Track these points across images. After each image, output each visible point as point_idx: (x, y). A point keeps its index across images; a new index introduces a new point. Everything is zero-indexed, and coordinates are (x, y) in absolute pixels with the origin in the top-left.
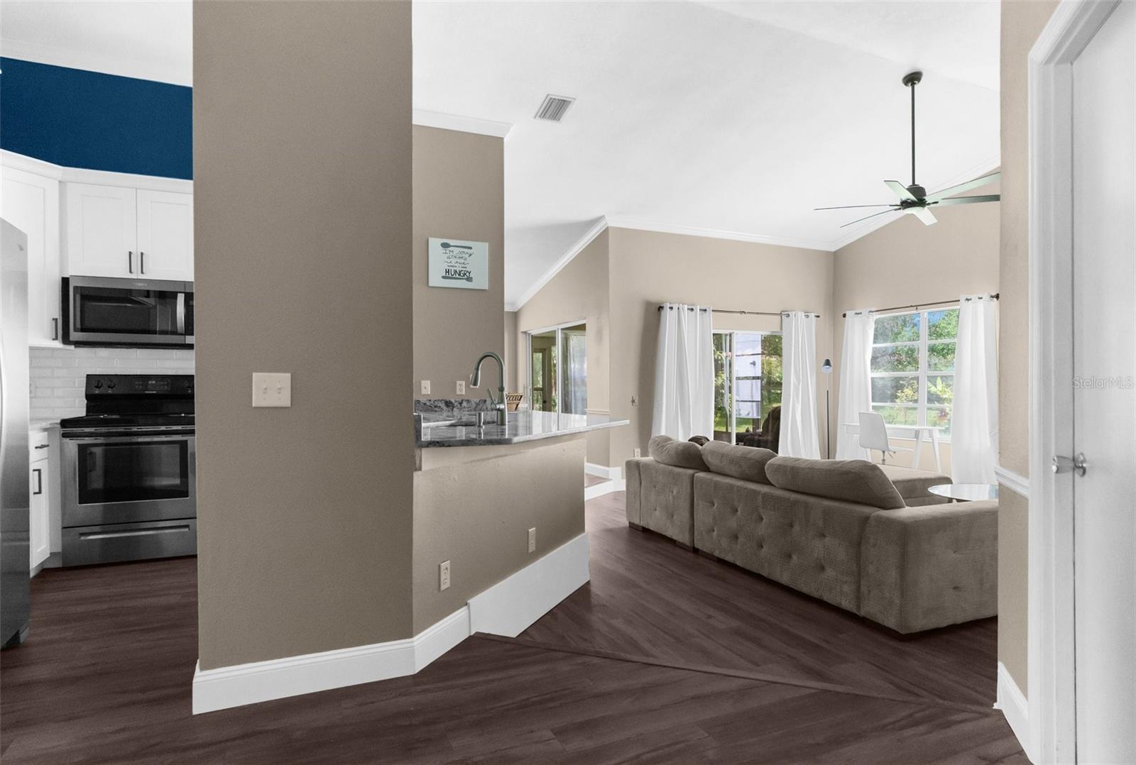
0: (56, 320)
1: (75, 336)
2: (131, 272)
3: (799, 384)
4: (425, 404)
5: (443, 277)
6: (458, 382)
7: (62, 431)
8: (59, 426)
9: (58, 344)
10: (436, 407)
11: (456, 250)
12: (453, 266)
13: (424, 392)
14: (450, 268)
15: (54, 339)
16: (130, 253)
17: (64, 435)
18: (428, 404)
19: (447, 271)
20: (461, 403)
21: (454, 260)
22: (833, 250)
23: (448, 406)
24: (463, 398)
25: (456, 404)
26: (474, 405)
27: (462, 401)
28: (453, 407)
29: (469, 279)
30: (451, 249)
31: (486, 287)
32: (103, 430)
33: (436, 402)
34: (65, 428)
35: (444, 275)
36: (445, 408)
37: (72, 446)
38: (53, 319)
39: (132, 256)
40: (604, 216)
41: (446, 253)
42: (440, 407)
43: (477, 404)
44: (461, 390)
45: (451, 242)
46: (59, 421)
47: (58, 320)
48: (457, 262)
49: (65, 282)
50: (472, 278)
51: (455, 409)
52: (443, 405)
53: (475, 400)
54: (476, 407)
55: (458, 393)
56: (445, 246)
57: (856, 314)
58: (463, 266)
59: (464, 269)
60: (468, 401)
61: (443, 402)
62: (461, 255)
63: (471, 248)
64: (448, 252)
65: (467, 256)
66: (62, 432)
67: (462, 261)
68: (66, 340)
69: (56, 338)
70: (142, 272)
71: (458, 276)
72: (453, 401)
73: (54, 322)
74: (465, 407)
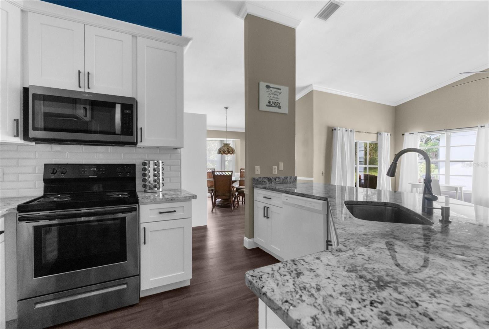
0: (17, 121)
1: (32, 134)
2: (80, 87)
3: (385, 165)
4: (258, 180)
5: (267, 105)
6: (274, 167)
7: (19, 215)
8: (16, 211)
9: (19, 140)
10: (263, 181)
11: (274, 90)
12: (271, 99)
13: (256, 173)
14: (270, 100)
15: (15, 136)
16: (79, 72)
17: (21, 219)
18: (259, 180)
19: (269, 102)
20: (275, 179)
21: (272, 96)
22: (395, 106)
23: (269, 181)
24: (276, 176)
25: (273, 180)
26: (282, 180)
27: (276, 178)
28: (272, 181)
29: (279, 107)
30: (271, 89)
31: (287, 112)
32: (57, 212)
33: (263, 179)
34: (22, 212)
35: (267, 104)
36: (268, 182)
37: (28, 228)
38: (15, 120)
39: (81, 74)
40: (312, 84)
41: (268, 91)
42: (265, 182)
43: (283, 180)
44: (275, 171)
45: (271, 85)
46: (16, 207)
47: (19, 121)
48: (273, 97)
49: (26, 91)
50: (281, 107)
51: (273, 183)
52: (266, 180)
53: (282, 177)
54: (283, 181)
55: (274, 173)
56: (268, 87)
57: (410, 134)
58: (276, 99)
59: (277, 101)
60: (279, 178)
61: (267, 179)
62: (275, 93)
63: (280, 89)
64: (269, 91)
65: (278, 94)
66: (18, 217)
67: (276, 96)
68: (26, 137)
69: (17, 135)
70: (89, 88)
71: (274, 105)
72: (272, 178)
73: (15, 122)
74: (277, 182)
